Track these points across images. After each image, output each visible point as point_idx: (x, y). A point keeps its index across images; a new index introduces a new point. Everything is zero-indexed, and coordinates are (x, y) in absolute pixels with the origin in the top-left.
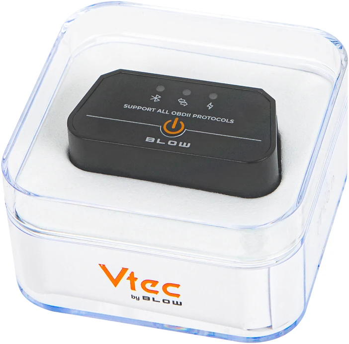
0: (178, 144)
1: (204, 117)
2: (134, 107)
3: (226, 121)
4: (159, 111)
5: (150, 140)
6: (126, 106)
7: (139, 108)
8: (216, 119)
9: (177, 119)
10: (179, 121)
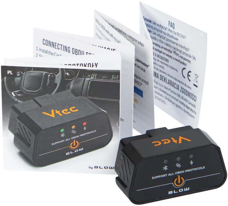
0: (184, 190)
1: (191, 170)
2: (157, 177)
3: (201, 168)
4: (169, 175)
5: (170, 193)
6: (153, 178)
7: (159, 177)
8: (197, 169)
9: (179, 176)
10: (180, 177)
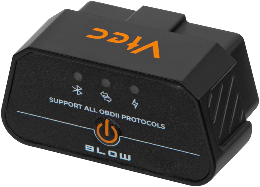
0: (118, 155)
1: (134, 120)
2: (60, 101)
3: (157, 125)
4: (86, 108)
5: (89, 148)
6: (52, 100)
7: (65, 103)
8: (146, 122)
9: (107, 121)
10: (110, 125)
